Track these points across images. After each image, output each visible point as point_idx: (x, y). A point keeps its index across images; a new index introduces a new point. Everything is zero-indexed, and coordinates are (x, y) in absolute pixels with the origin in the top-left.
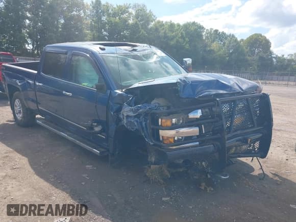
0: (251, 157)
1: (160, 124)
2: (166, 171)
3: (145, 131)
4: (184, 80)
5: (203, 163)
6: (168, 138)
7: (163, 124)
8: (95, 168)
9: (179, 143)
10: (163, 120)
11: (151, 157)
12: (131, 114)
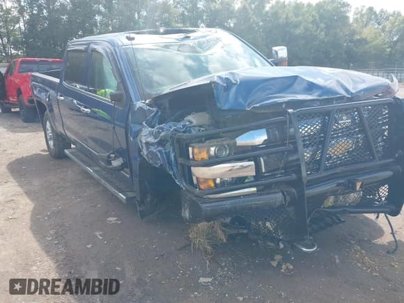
0: (374, 212)
1: (191, 156)
2: (220, 232)
3: (175, 168)
4: (227, 79)
5: (268, 224)
6: (206, 180)
7: (196, 157)
8: (119, 222)
9: (223, 189)
10: (196, 151)
11: (185, 211)
12: (151, 140)
